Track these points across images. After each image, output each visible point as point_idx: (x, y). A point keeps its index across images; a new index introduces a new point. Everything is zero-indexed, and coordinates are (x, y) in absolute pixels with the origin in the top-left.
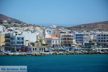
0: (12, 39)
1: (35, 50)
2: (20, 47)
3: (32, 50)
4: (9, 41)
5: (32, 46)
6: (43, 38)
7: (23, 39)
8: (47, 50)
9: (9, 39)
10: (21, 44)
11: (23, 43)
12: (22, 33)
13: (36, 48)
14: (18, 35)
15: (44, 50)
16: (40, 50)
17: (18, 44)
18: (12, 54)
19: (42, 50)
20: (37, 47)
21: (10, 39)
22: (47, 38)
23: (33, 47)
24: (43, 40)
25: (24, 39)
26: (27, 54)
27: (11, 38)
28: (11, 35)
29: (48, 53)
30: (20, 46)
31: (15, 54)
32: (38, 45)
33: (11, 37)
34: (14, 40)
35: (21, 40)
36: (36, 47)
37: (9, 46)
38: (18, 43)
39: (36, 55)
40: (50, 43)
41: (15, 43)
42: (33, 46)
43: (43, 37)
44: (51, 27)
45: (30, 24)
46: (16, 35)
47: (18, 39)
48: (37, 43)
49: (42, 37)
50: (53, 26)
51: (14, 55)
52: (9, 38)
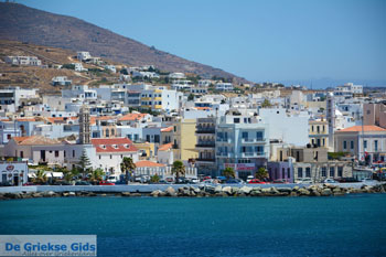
0: (224, 136)
1: (304, 174)
2: (252, 165)
3: (296, 176)
4: (213, 145)
5: (294, 160)
6: (327, 132)
7: (260, 135)
8: (350, 176)
9: (211, 135)
10: (255, 155)
11: (259, 149)
12: (256, 115)
13: (308, 169)
14: (242, 121)
15: (340, 173)
16: (324, 174)
17: (243, 156)
18: (228, 188)
19: (332, 174)
20: (313, 164)
21: (215, 137)
22: (339, 132)
23: (300, 165)
24: (327, 139)
25: (265, 137)
26: (280, 191)
27: (220, 135)
28: (218, 122)
29: (356, 186)
30: (249, 162)
31: (236, 189)
32: (316, 158)
33: (220, 130)
34: (229, 141)
35: (255, 141)
36: (309, 165)
37: (214, 160)
38: (244, 149)
39: (312, 194)
40: (352, 147)
41: (232, 151)
42: (298, 160)
43: (327, 127)
44: (345, 90)
45: (265, 84)
46: (237, 121)
47: (245, 135)
48: (310, 150)
49: (321, 129)
50: (349, 88)
51: (233, 194)
52: (213, 132)
